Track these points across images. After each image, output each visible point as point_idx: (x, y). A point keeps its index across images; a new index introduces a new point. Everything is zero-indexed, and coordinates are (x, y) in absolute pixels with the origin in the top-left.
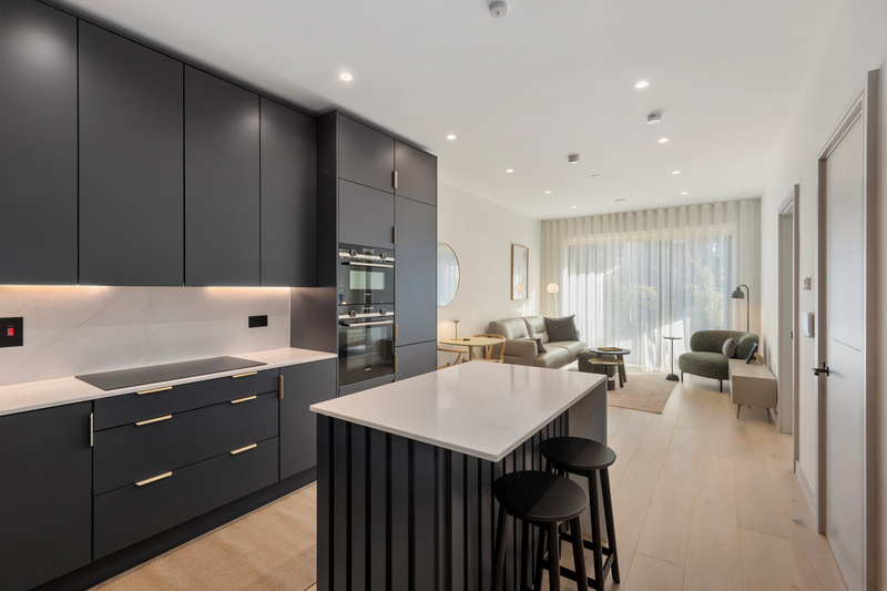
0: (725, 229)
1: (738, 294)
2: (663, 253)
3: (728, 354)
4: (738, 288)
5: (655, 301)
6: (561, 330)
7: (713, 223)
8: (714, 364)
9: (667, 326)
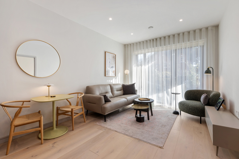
0: (201, 42)
1: (208, 72)
2: (172, 55)
3: (204, 102)
4: (208, 69)
5: (169, 77)
6: (128, 90)
7: (195, 40)
8: (197, 108)
9: (175, 88)
